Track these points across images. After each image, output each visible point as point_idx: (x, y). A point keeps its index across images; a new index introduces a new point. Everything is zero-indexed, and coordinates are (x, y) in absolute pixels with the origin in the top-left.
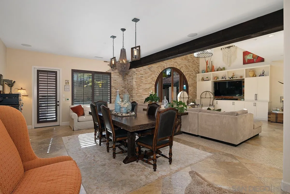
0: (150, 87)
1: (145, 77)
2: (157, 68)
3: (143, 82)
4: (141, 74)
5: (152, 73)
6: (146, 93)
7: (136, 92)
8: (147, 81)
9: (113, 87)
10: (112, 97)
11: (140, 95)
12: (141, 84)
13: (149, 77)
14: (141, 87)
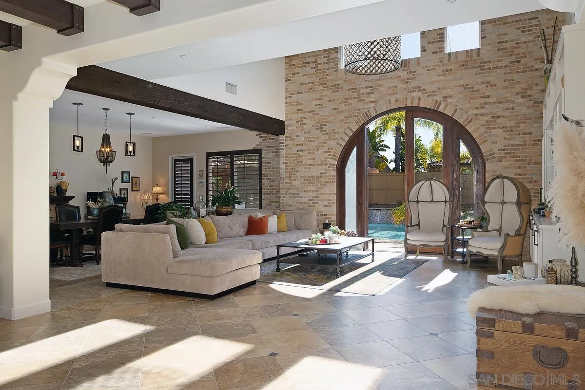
0: (321, 173)
1: (308, 150)
2: (343, 120)
3: (302, 162)
4: (297, 145)
5: (327, 137)
6: (310, 188)
7: (286, 186)
8: (314, 159)
9: (265, 176)
10: (263, 197)
11: (295, 192)
12: (297, 168)
13: (318, 149)
14: (298, 174)
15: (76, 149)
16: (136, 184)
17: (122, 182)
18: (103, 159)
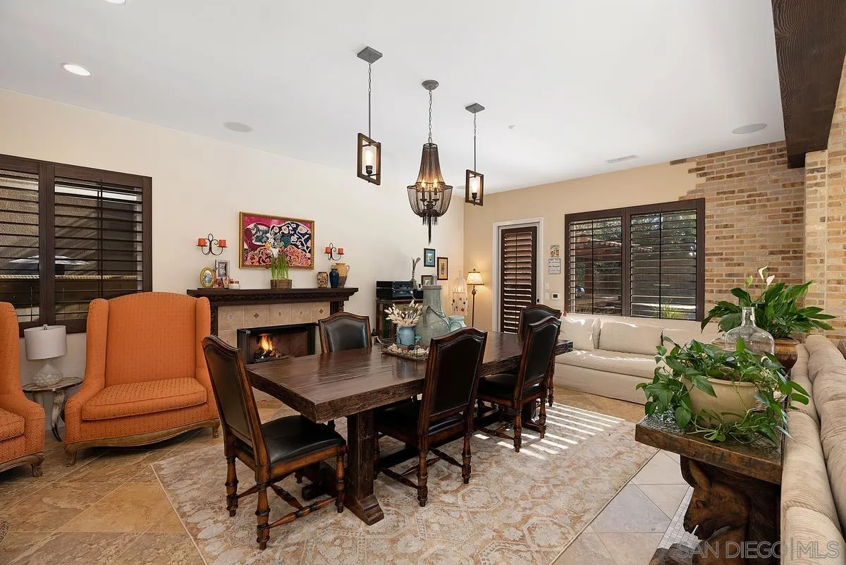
9: (716, 254)
10: (708, 296)
15: (364, 172)
16: (443, 269)
17: (425, 266)
18: (422, 206)
